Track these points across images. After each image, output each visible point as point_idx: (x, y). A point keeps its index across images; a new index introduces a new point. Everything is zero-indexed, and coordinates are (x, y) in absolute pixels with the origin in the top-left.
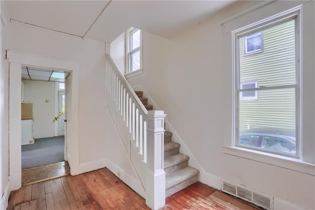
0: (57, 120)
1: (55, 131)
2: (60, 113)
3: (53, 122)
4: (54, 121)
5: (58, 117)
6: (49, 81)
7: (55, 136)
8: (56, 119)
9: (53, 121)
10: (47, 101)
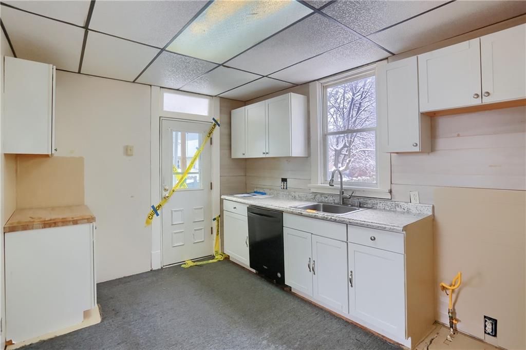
0: (158, 215)
1: (152, 252)
2: (166, 190)
3: (147, 222)
4: (150, 217)
5: (160, 206)
6: (134, 82)
7: (154, 268)
8: (155, 210)
9: (146, 217)
10: (128, 151)
